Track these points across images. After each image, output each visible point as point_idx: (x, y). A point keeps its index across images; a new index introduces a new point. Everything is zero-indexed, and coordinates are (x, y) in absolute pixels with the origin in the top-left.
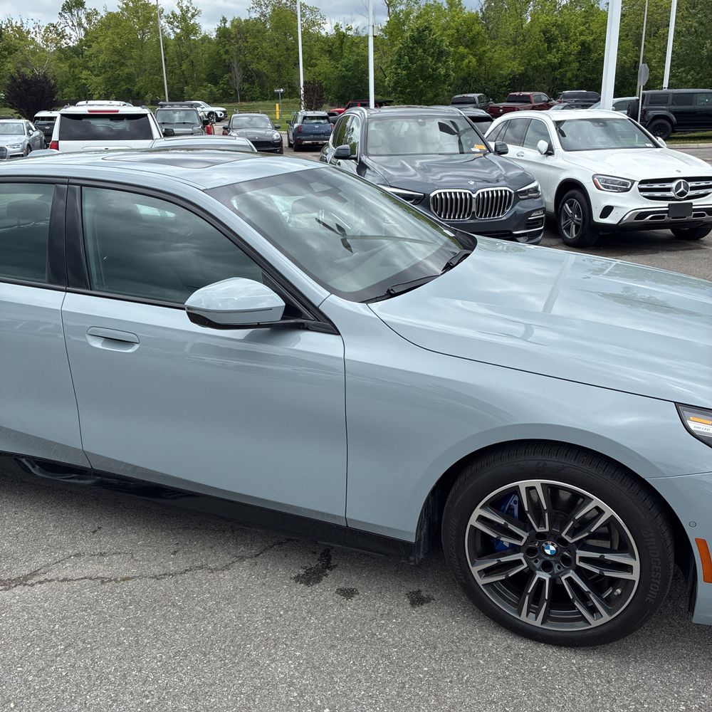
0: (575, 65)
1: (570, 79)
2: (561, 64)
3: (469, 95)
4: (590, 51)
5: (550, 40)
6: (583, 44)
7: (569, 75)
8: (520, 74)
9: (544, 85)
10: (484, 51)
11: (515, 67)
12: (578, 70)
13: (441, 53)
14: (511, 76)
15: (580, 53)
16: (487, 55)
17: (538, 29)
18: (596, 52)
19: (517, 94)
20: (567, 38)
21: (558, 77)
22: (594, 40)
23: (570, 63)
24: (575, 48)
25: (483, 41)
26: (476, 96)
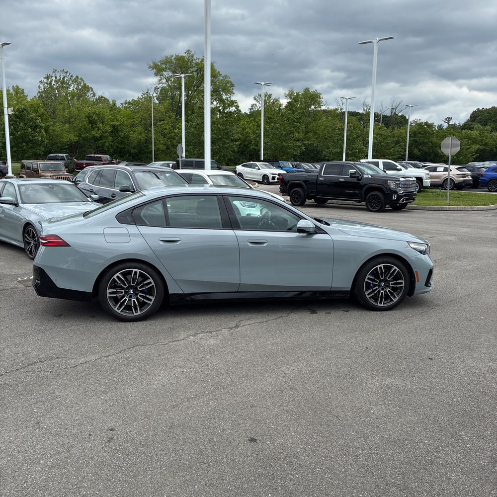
0: (110, 139)
1: (107, 147)
2: (101, 138)
3: (60, 155)
4: (118, 131)
5: (92, 123)
6: (113, 126)
7: (107, 144)
8: (75, 142)
9: (92, 150)
10: (48, 126)
11: (72, 137)
12: (112, 142)
13: (36, 126)
14: (69, 143)
15: (112, 132)
16: (51, 128)
17: (84, 115)
18: (122, 132)
19: (93, 155)
20: (103, 122)
21: (100, 145)
22: (120, 125)
23: (106, 137)
24: (108, 128)
25: (47, 119)
26: (64, 155)
